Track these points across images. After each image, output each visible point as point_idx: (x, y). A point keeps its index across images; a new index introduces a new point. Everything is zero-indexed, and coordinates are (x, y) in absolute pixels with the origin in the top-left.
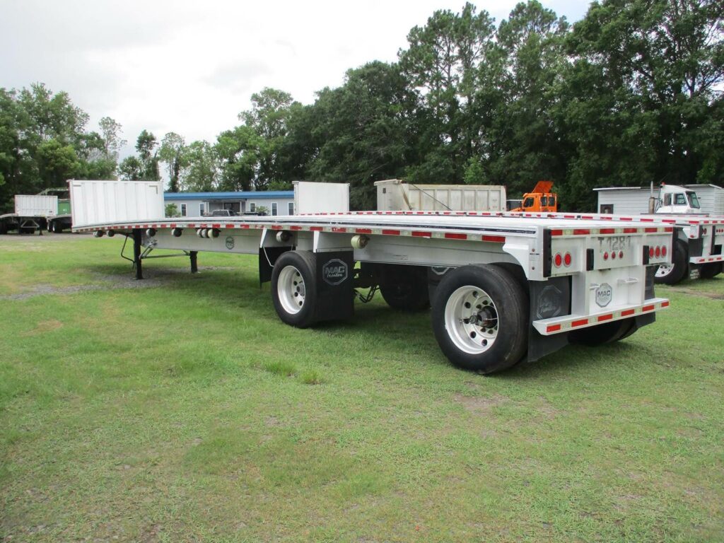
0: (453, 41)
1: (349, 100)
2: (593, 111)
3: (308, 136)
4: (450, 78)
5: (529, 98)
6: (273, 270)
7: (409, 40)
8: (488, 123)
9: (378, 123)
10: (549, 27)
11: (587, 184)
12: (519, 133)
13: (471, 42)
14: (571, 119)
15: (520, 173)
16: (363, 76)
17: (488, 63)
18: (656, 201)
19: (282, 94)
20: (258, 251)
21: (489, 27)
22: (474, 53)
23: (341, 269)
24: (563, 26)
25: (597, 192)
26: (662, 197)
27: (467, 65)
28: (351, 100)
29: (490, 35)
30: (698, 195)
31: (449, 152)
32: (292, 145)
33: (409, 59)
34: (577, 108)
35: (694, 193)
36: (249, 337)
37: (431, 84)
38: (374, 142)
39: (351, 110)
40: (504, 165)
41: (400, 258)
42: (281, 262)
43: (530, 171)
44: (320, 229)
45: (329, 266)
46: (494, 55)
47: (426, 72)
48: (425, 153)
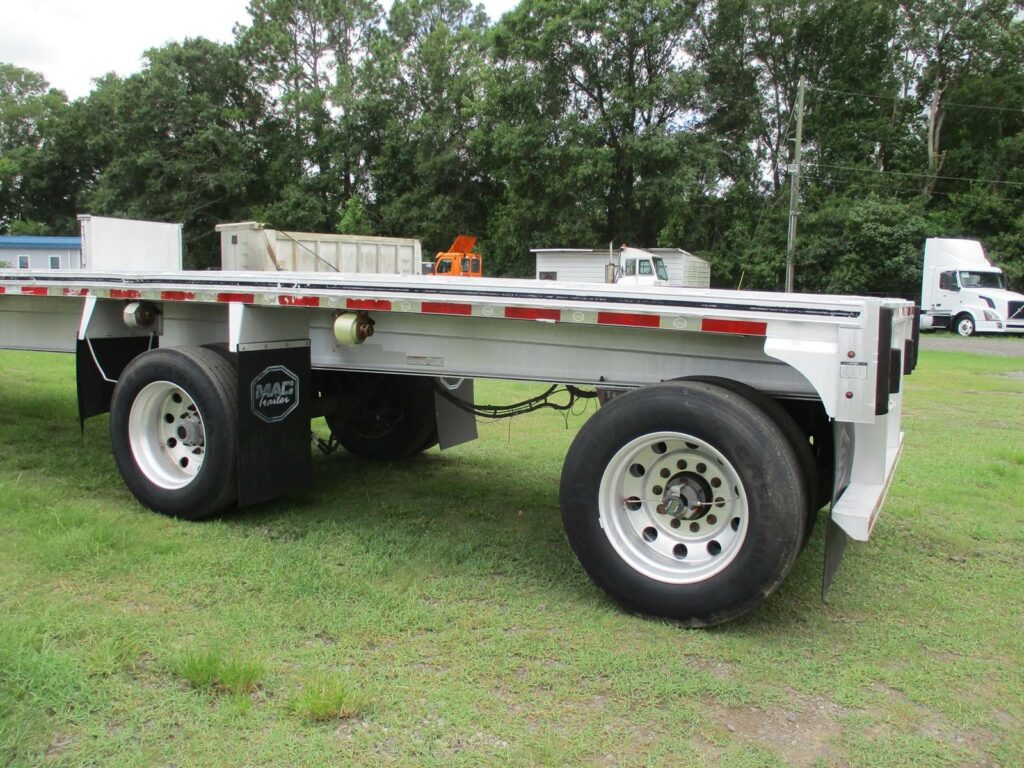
0: (321, 22)
1: (155, 93)
2: (530, 141)
3: (82, 150)
4: (315, 76)
5: (436, 115)
6: (118, 391)
7: (251, 12)
8: (374, 149)
9: (204, 136)
10: (460, 16)
11: (519, 241)
12: (422, 166)
13: (349, 25)
14: (500, 149)
15: (424, 224)
16: (178, 60)
17: (375, 61)
18: (616, 269)
19: (30, 76)
20: (73, 347)
21: (373, 7)
22: (352, 43)
23: (287, 388)
24: (481, 18)
25: (535, 254)
26: (623, 264)
27: (343, 58)
28: (157, 94)
29: (375, 19)
30: (666, 262)
31: (316, 188)
32: (51, 163)
33: (252, 41)
34: (510, 135)
35: (660, 259)
36: (76, 559)
37: (287, 83)
38: (199, 165)
39: (158, 112)
40: (401, 211)
41: (423, 362)
42: (137, 373)
43: (437, 222)
44: (246, 299)
45: (263, 382)
46: (383, 49)
47: (280, 65)
48: (280, 186)
